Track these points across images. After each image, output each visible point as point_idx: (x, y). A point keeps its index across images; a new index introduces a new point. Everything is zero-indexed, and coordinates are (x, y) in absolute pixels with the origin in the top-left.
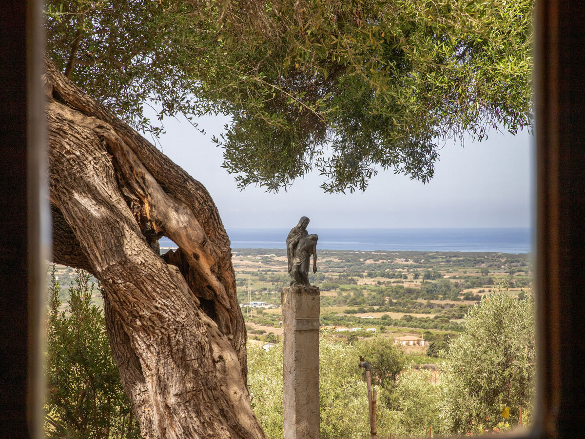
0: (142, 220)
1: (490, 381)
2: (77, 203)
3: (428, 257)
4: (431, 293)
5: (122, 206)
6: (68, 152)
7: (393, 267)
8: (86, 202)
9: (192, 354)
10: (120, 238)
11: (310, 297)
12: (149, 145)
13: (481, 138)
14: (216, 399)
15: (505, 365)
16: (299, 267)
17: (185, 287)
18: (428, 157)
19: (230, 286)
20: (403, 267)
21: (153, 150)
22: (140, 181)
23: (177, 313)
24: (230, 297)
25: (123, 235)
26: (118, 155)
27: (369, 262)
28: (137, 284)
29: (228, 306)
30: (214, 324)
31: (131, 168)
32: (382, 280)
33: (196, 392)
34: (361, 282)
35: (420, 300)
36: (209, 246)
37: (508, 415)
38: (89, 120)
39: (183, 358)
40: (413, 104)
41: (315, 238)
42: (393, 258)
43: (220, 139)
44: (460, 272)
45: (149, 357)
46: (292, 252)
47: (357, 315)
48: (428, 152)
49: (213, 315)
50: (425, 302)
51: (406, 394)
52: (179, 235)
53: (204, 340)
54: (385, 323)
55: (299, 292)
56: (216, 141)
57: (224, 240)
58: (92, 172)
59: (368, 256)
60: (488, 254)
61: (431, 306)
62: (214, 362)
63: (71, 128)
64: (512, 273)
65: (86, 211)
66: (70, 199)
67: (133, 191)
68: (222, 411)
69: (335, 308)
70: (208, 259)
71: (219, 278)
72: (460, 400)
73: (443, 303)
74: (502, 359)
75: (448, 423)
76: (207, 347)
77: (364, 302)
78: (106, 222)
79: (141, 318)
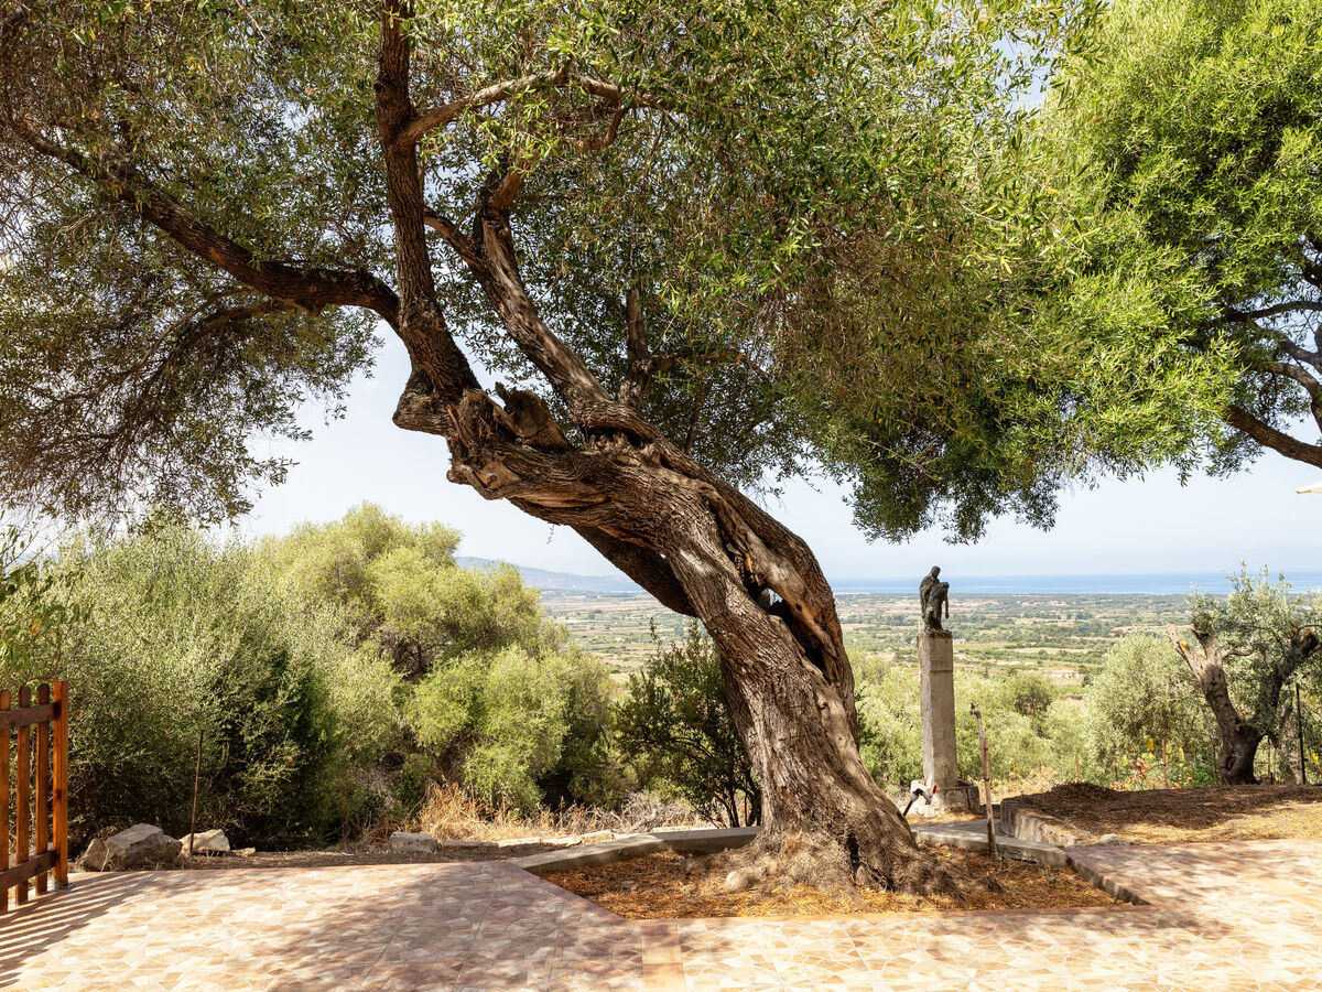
0: (746, 574)
1: (1132, 715)
2: (682, 560)
3: (1080, 600)
4: (1083, 631)
5: (725, 562)
6: (674, 513)
7: (1046, 609)
8: (690, 559)
9: (796, 702)
10: (722, 591)
11: (942, 640)
12: (750, 503)
13: (1092, 487)
14: (821, 745)
15: (1147, 701)
16: (932, 613)
17: (790, 637)
18: (1049, 508)
19: (836, 636)
20: (1057, 609)
21: (755, 509)
22: (743, 537)
23: (780, 661)
24: (836, 645)
25: (725, 588)
26: (721, 514)
27: (1025, 604)
28: (739, 635)
29: (834, 654)
30: (818, 672)
31: (734, 526)
32: (1037, 620)
33: (801, 736)
34: (1018, 622)
35: (1073, 637)
36: (811, 597)
37: (1151, 746)
38: (694, 483)
39: (787, 705)
40: (1019, 457)
41: (946, 586)
42: (1047, 600)
43: (849, 499)
44: (1109, 612)
45: (756, 704)
46: (925, 599)
47: (1016, 650)
48: (1049, 503)
49: (820, 664)
50: (1078, 639)
51: (1056, 724)
52: (780, 587)
53: (807, 688)
54: (1042, 657)
55: (932, 636)
56: (845, 500)
57: (826, 590)
58: (696, 531)
59: (1023, 599)
60: (1135, 595)
61: (1084, 642)
62: (819, 709)
63: (676, 490)
64: (1159, 613)
65: (691, 568)
66: (678, 555)
67: (736, 546)
68: (827, 756)
69: (996, 644)
70: (810, 609)
71: (824, 628)
72: (1104, 732)
73: (1095, 639)
74: (1144, 694)
75: (1093, 753)
76: (811, 695)
77: (1021, 638)
78: (711, 577)
79: (746, 666)
